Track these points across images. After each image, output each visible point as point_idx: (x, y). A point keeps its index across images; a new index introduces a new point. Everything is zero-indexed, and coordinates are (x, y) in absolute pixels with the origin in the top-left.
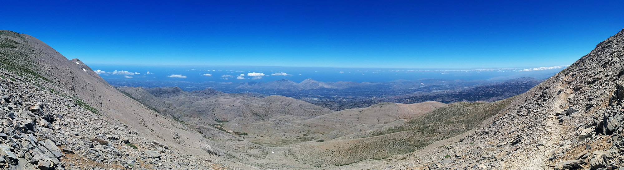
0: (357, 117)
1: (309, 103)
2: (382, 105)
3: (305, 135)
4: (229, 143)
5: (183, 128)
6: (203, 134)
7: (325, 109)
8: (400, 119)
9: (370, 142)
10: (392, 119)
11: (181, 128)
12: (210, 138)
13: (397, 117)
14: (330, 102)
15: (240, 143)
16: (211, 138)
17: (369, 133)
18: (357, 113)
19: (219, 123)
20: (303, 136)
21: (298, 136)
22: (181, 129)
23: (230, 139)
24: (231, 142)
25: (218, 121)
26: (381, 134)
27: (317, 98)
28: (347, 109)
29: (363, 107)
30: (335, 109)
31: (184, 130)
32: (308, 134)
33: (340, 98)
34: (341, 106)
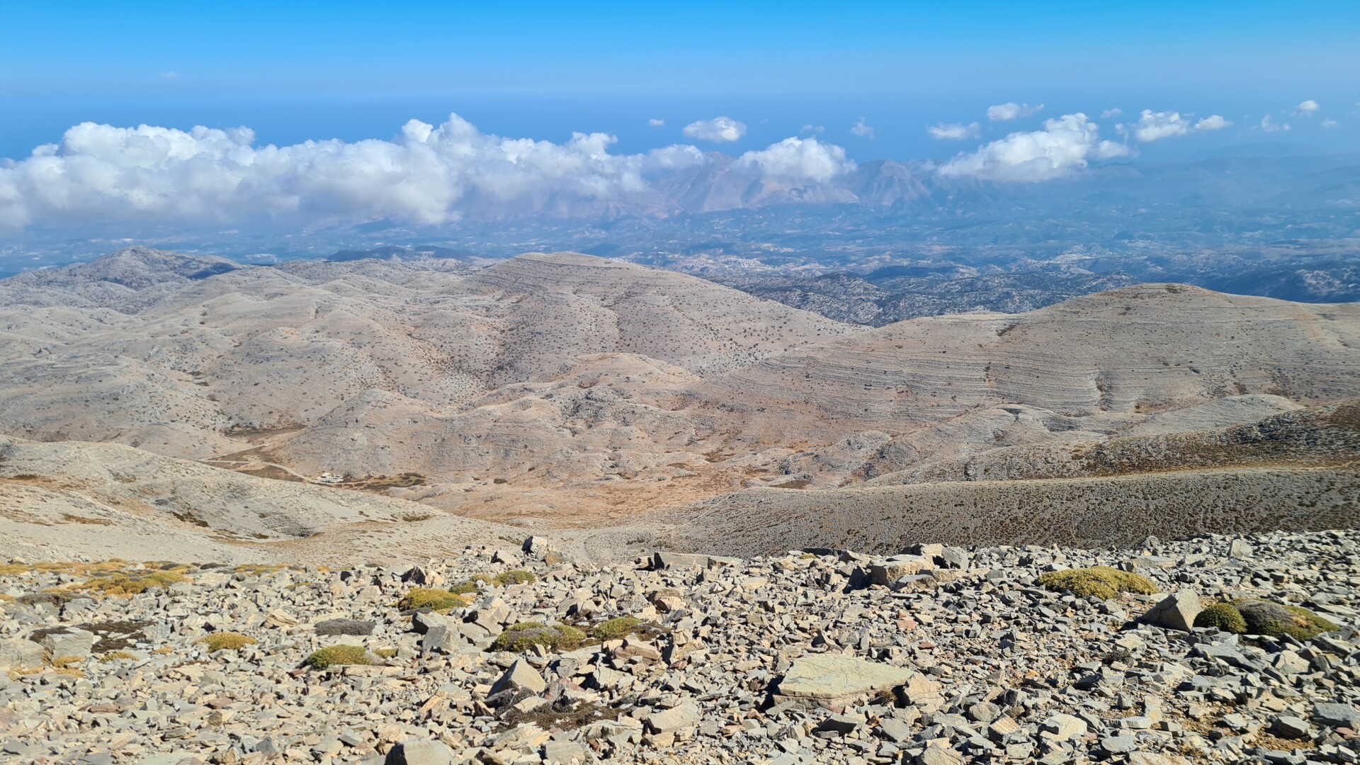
0: (983, 360)
1: (722, 287)
2: (1133, 303)
3: (711, 457)
4: (371, 542)
5: (77, 512)
6: (204, 524)
7: (803, 313)
8: (1242, 390)
9: (1080, 506)
10: (1189, 389)
11: (69, 517)
12: (256, 540)
13: (1227, 376)
14: (825, 276)
15: (421, 530)
16: (261, 536)
17: (1066, 457)
18: (983, 342)
19: (250, 446)
20: (703, 462)
21: (681, 466)
22: (73, 525)
23: (363, 519)
24: (376, 535)
25: (240, 434)
26: (1143, 465)
27: (756, 256)
28: (921, 314)
29: (1011, 306)
30: (857, 315)
31: (93, 522)
32: (727, 451)
33: (880, 252)
34: (890, 299)
